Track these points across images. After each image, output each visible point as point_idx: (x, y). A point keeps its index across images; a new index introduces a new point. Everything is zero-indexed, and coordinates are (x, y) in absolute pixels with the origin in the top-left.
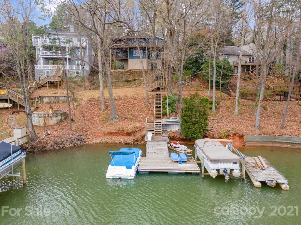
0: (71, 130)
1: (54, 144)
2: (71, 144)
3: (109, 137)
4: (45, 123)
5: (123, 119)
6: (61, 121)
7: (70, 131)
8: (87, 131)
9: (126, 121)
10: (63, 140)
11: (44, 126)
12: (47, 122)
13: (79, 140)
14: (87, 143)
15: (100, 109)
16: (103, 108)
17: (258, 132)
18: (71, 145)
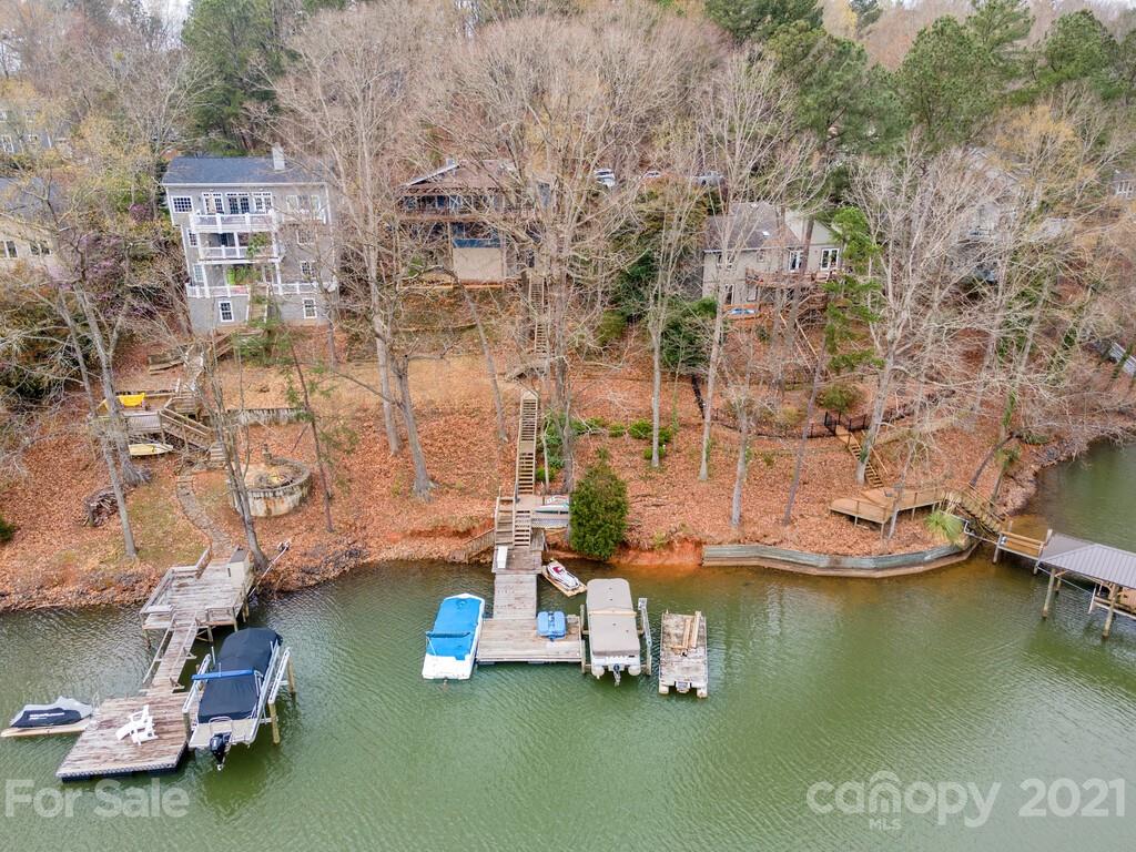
0: (332, 531)
1: (303, 574)
2: (336, 570)
3: (417, 543)
4: (269, 511)
5: (443, 488)
6: (303, 500)
7: (330, 535)
8: (365, 528)
9: (452, 495)
10: (319, 561)
11: (266, 518)
12: (272, 508)
13: (351, 555)
14: (369, 559)
15: (386, 447)
16: (394, 446)
17: (735, 533)
18: (337, 573)
